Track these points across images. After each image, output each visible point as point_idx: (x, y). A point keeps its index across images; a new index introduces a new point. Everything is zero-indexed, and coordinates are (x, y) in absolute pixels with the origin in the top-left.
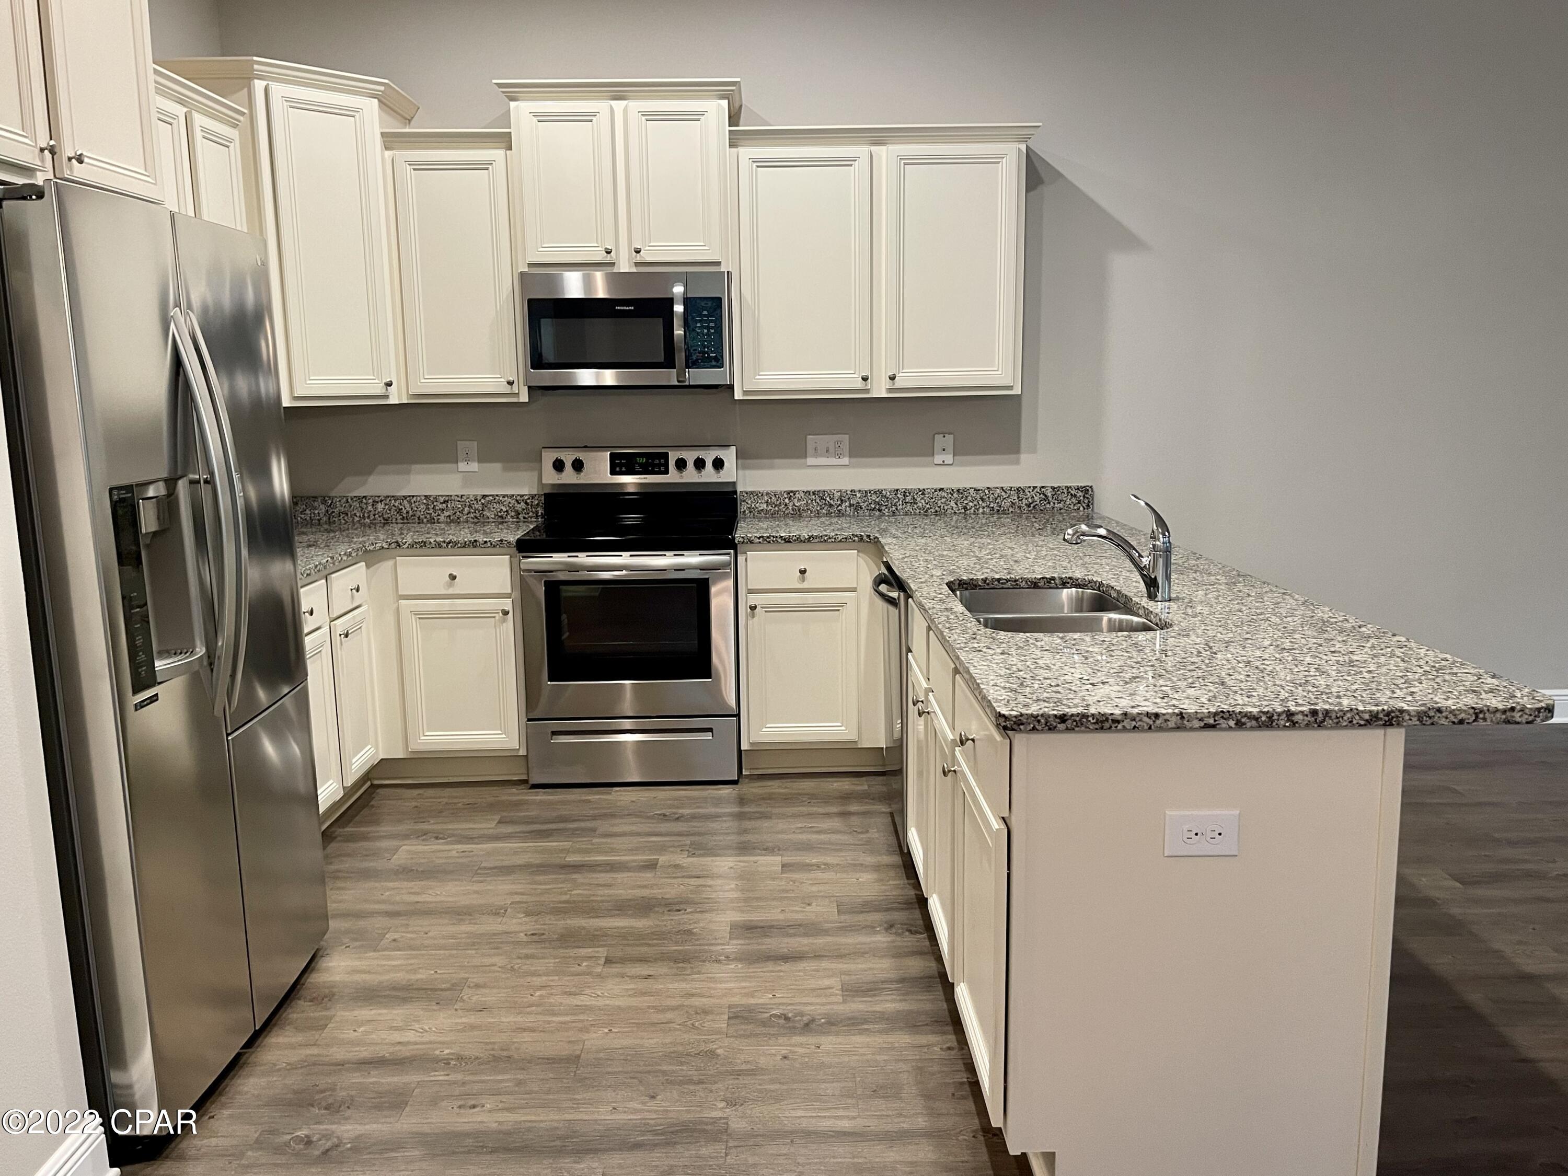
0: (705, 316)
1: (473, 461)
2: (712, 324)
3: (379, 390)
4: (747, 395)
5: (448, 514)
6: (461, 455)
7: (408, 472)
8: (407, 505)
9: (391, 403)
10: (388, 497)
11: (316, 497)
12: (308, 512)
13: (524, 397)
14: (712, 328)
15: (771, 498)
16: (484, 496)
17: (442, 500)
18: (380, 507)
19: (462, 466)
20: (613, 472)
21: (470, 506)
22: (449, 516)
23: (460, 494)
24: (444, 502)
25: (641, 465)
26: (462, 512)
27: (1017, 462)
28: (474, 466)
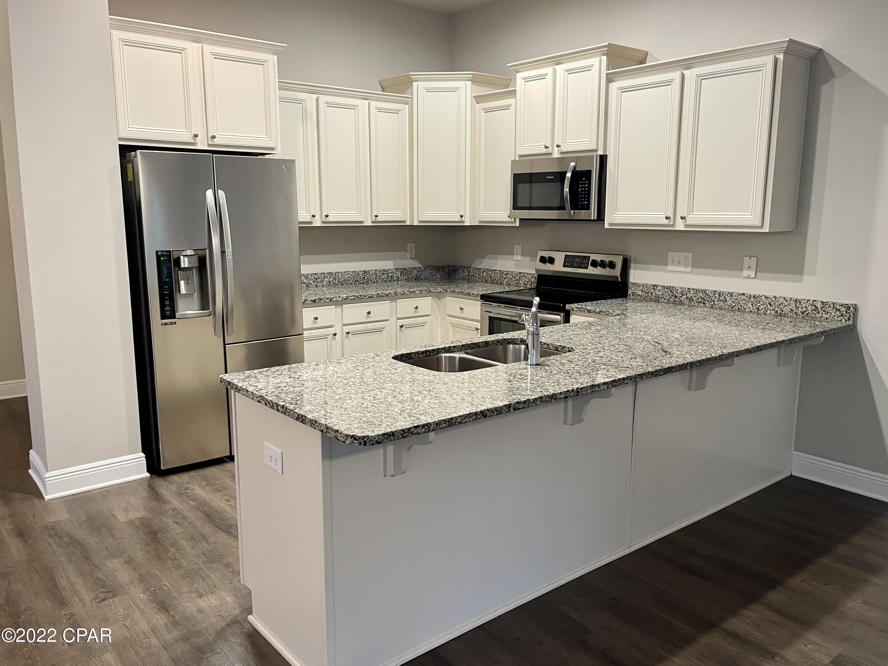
0: (584, 181)
1: (519, 255)
2: (587, 185)
3: (458, 219)
4: (611, 226)
5: (507, 280)
6: (515, 252)
7: (497, 259)
8: (493, 275)
9: (466, 225)
10: (487, 270)
11: (465, 267)
12: (462, 274)
13: (517, 224)
14: (587, 187)
15: (644, 288)
16: (520, 273)
17: (505, 273)
18: (485, 274)
19: (515, 257)
20: (564, 266)
21: (515, 277)
22: (507, 282)
23: (511, 271)
24: (506, 274)
25: (577, 263)
26: (511, 280)
27: (801, 281)
28: (519, 258)
